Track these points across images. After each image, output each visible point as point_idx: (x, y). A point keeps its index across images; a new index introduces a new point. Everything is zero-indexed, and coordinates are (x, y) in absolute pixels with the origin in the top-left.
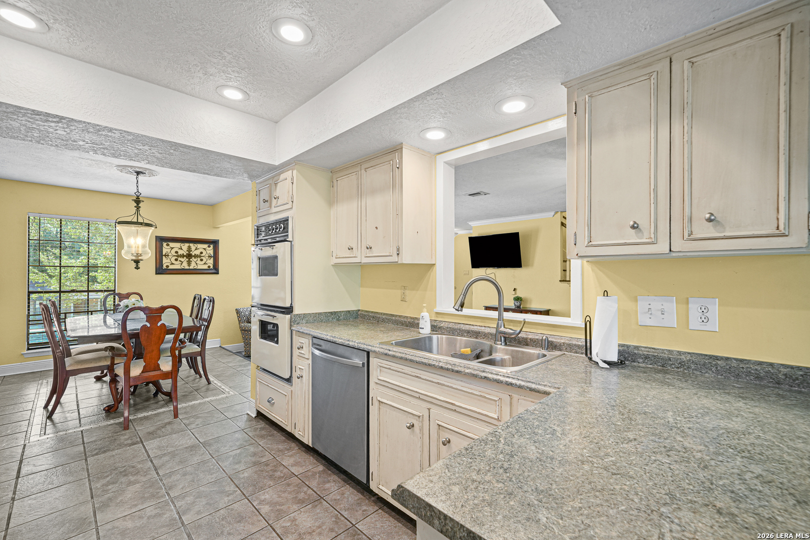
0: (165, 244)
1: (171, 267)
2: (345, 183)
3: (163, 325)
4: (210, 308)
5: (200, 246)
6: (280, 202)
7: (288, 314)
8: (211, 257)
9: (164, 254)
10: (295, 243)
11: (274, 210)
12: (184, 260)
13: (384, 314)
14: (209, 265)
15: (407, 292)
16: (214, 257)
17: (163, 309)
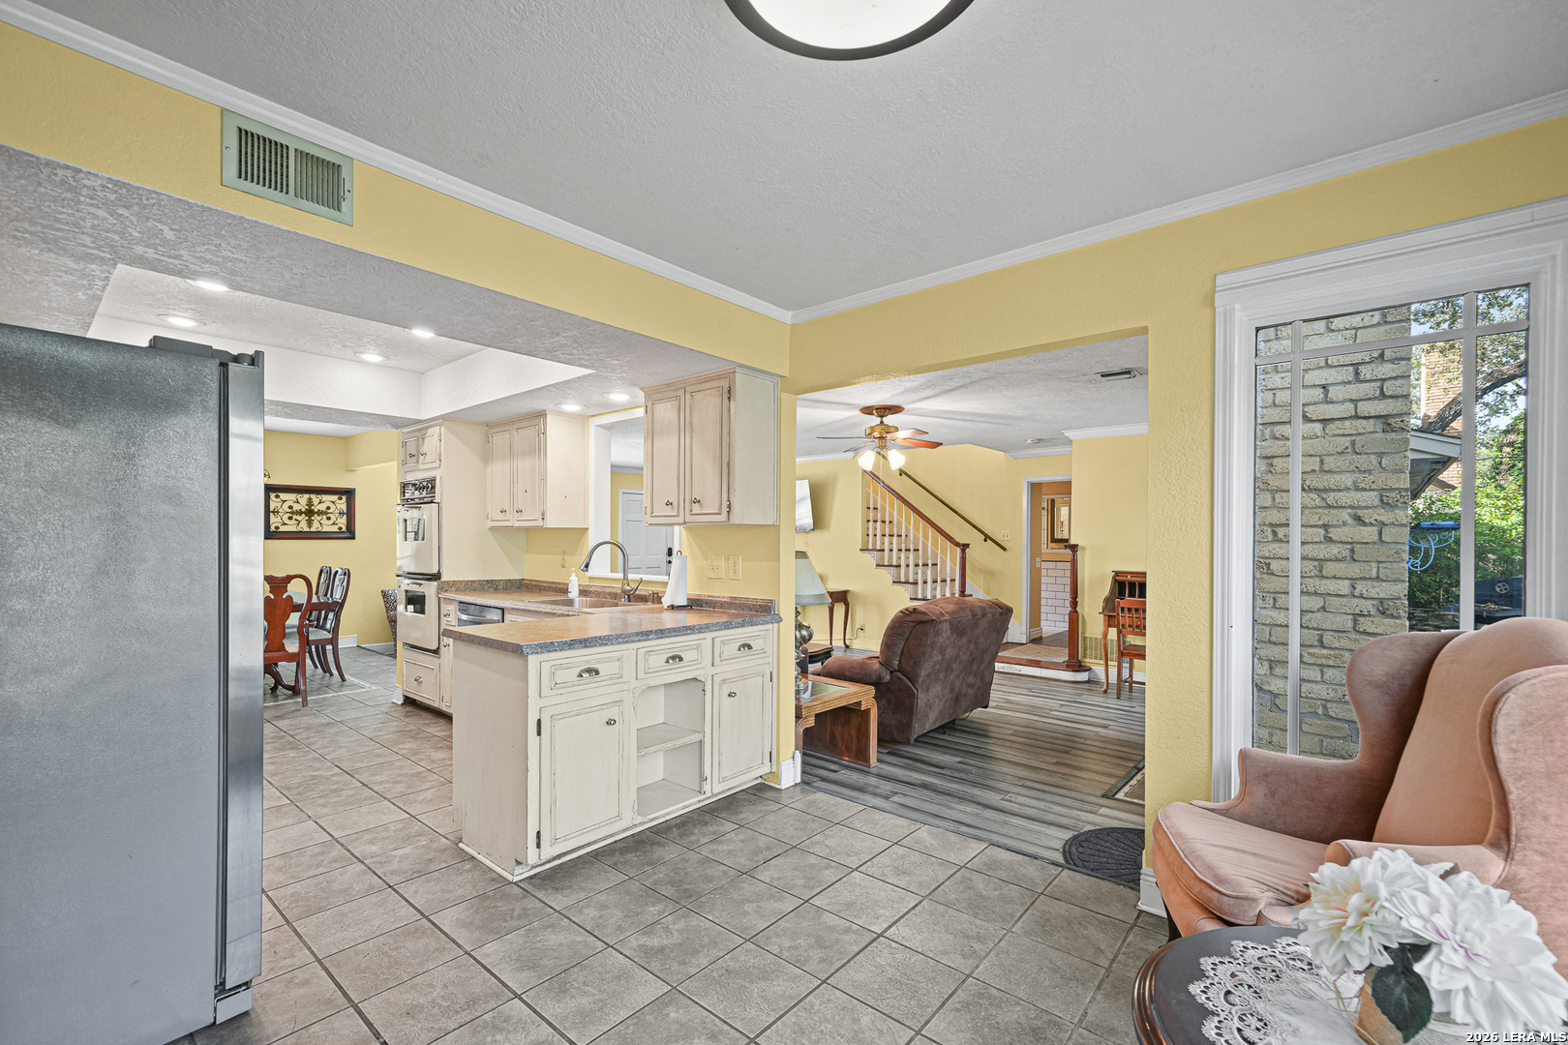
0: (273, 495)
1: (282, 529)
2: (500, 440)
3: (290, 597)
4: (345, 584)
5: (325, 497)
6: (428, 458)
7: (435, 580)
8: (343, 514)
9: (271, 509)
10: (444, 506)
11: (421, 467)
12: (303, 518)
13: (547, 582)
14: (340, 525)
15: (566, 557)
16: (347, 514)
17: (289, 578)
